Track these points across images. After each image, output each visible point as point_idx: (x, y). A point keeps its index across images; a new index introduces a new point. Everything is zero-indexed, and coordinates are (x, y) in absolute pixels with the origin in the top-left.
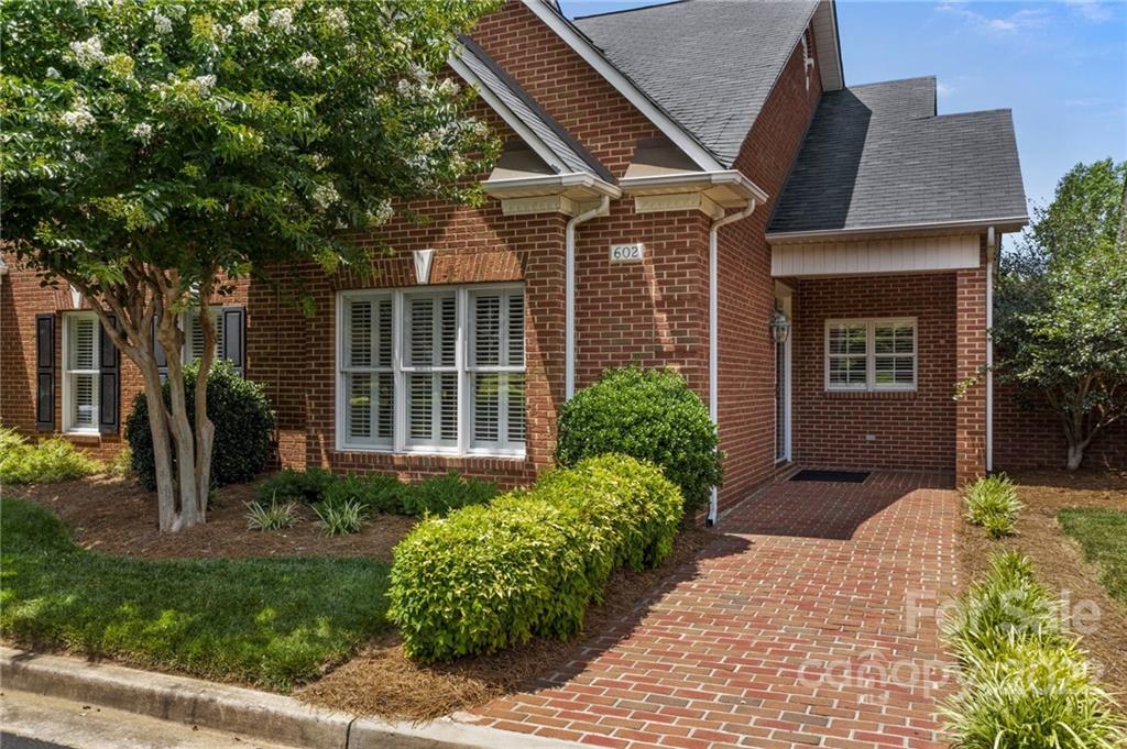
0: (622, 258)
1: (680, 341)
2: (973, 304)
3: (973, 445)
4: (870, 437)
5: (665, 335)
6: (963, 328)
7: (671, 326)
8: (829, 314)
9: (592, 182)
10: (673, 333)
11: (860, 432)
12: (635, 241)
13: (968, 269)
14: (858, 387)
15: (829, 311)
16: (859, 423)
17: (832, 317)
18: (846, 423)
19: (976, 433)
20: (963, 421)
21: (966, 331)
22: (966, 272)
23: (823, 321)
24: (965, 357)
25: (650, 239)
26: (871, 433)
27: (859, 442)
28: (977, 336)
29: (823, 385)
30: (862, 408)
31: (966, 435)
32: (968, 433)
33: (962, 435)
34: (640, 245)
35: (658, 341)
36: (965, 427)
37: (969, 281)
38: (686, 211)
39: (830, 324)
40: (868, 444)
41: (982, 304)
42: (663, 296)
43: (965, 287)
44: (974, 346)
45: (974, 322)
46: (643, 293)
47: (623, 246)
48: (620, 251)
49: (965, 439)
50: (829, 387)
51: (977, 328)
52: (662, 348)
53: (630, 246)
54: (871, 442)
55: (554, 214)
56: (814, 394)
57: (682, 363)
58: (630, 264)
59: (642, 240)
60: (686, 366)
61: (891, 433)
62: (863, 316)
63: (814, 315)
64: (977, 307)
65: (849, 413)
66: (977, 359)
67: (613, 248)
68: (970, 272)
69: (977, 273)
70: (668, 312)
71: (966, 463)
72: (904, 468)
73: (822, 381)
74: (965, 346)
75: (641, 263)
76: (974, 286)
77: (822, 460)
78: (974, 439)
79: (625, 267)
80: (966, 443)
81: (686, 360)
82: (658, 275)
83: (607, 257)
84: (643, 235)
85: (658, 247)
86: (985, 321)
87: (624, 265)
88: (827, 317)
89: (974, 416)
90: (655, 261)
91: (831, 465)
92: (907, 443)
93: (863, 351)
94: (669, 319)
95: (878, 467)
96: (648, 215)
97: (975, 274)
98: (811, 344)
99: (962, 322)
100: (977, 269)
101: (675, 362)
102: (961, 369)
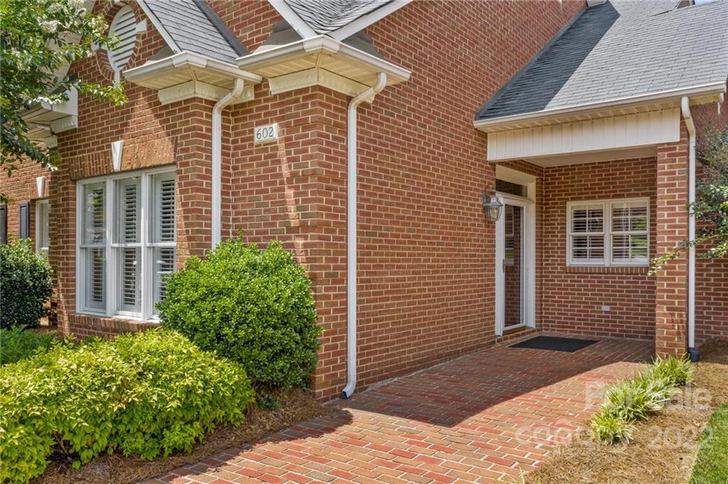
0: (262, 138)
1: (304, 216)
2: (674, 179)
3: (673, 321)
4: (605, 308)
5: (292, 211)
6: (663, 203)
7: (297, 201)
8: (569, 197)
9: (205, 63)
10: (298, 209)
11: (596, 303)
12: (272, 122)
13: (668, 144)
14: (595, 262)
15: (570, 194)
16: (596, 295)
17: (573, 199)
18: (584, 294)
19: (676, 309)
20: (662, 297)
21: (666, 206)
22: (666, 146)
23: (565, 203)
24: (664, 232)
25: (283, 118)
26: (606, 304)
27: (595, 312)
28: (677, 211)
29: (565, 261)
30: (598, 282)
31: (665, 311)
32: (668, 309)
33: (661, 310)
34: (275, 125)
35: (287, 216)
36: (663, 303)
37: (669, 155)
38: (308, 88)
39: (571, 207)
40: (603, 314)
41: (683, 178)
42: (291, 173)
43: (664, 162)
44: (674, 221)
45: (674, 197)
46: (278, 172)
47: (263, 127)
48: (260, 132)
49: (664, 315)
50: (571, 261)
51: (677, 203)
52: (289, 223)
53: (267, 126)
54: (606, 312)
55: (194, 99)
56: (557, 268)
57: (306, 237)
58: (268, 144)
59: (278, 120)
60: (309, 241)
61: (624, 305)
62: (600, 198)
63: (557, 198)
64: (677, 182)
65: (587, 286)
66: (677, 234)
67: (256, 129)
68: (670, 147)
69: (678, 147)
70: (296, 188)
71: (665, 338)
72: (637, 337)
73: (563, 257)
74: (665, 221)
75: (276, 143)
76: (674, 161)
77: (563, 327)
78: (673, 315)
79: (264, 147)
80: (665, 319)
81: (309, 234)
82: (288, 153)
83: (252, 139)
84: (278, 115)
85: (287, 125)
86: (688, 196)
87: (264, 145)
88: (567, 199)
89: (674, 291)
90: (286, 139)
91: (571, 332)
92: (640, 314)
93: (601, 229)
94: (296, 195)
95: (612, 335)
96: (282, 96)
97: (675, 148)
98: (554, 224)
99: (663, 197)
100: (678, 143)
101: (301, 236)
102: (660, 245)
